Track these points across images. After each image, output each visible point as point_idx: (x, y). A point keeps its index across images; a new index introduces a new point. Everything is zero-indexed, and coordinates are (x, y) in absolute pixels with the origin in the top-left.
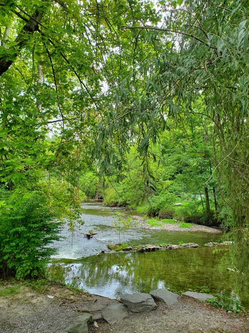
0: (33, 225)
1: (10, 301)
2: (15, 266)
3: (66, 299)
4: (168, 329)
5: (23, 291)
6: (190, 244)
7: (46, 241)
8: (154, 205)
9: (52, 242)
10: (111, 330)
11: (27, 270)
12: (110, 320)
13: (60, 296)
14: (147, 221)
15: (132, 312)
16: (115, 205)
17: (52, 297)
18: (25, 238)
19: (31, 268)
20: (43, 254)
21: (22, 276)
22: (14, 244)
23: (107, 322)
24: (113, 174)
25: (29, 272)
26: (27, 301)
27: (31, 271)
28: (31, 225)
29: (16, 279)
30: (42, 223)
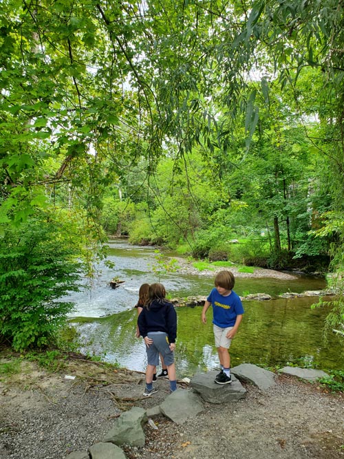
0: (38, 267)
1: (6, 387)
2: (10, 331)
3: (95, 381)
4: (275, 431)
5: (26, 369)
6: (258, 294)
7: (59, 292)
8: (202, 243)
9: (67, 294)
10: (182, 435)
11: (31, 336)
12: (177, 418)
13: (84, 376)
14: (192, 264)
15: (210, 403)
16: (146, 243)
17: (73, 378)
18: (25, 287)
19: (37, 334)
20: (54, 312)
21: (22, 346)
22: (8, 297)
23: (170, 420)
24: (141, 200)
25: (33, 339)
26: (33, 386)
27: (37, 338)
28: (35, 267)
29: (13, 351)
30: (52, 264)
